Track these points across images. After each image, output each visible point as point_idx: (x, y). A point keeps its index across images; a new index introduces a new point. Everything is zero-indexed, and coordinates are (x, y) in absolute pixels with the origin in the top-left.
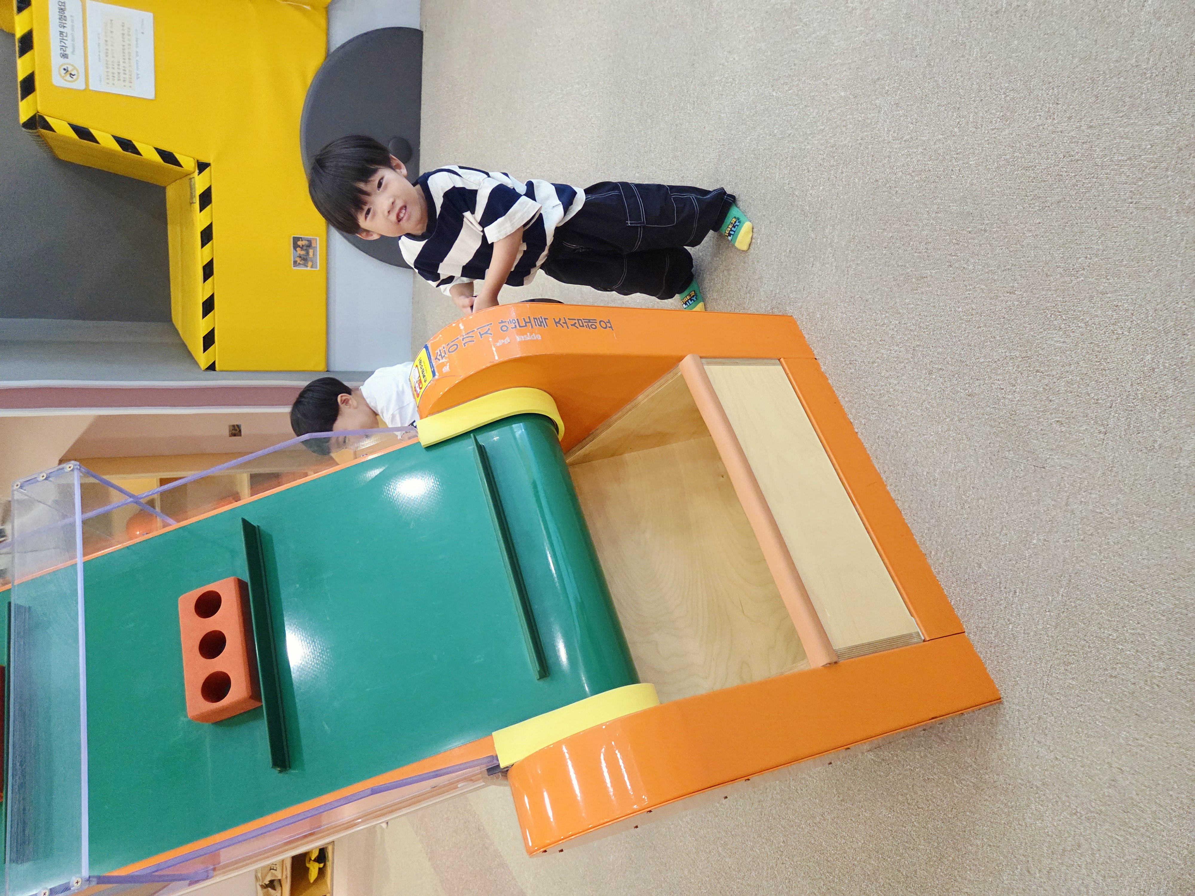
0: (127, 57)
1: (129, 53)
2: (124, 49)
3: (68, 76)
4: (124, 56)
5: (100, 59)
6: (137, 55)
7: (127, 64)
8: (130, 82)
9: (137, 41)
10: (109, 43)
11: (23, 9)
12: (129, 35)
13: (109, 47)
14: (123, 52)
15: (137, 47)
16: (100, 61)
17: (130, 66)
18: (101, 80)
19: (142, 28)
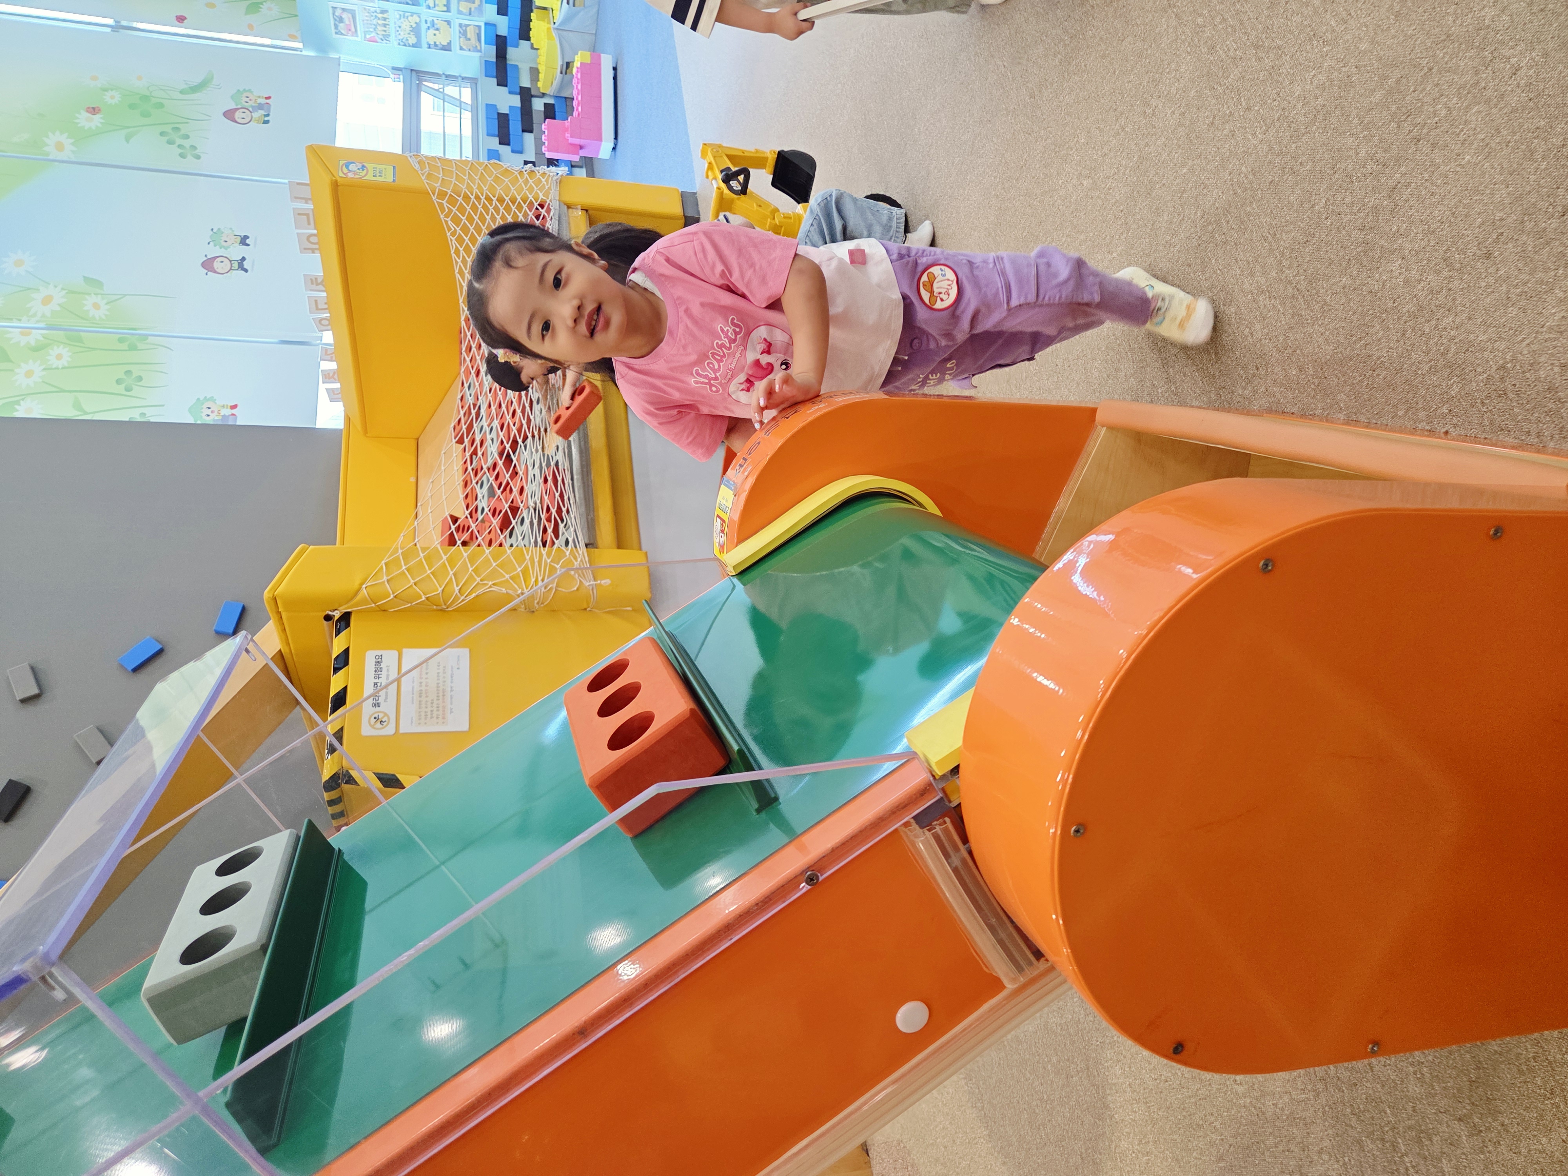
0: (441, 694)
1: (444, 692)
2: (438, 687)
3: (379, 723)
4: (438, 693)
5: (413, 700)
6: (452, 690)
7: (441, 701)
8: (444, 718)
9: (452, 677)
10: (424, 684)
11: (341, 669)
12: (444, 673)
13: (423, 688)
14: (438, 690)
15: (452, 682)
16: (413, 703)
17: (444, 702)
18: (412, 722)
19: (458, 664)
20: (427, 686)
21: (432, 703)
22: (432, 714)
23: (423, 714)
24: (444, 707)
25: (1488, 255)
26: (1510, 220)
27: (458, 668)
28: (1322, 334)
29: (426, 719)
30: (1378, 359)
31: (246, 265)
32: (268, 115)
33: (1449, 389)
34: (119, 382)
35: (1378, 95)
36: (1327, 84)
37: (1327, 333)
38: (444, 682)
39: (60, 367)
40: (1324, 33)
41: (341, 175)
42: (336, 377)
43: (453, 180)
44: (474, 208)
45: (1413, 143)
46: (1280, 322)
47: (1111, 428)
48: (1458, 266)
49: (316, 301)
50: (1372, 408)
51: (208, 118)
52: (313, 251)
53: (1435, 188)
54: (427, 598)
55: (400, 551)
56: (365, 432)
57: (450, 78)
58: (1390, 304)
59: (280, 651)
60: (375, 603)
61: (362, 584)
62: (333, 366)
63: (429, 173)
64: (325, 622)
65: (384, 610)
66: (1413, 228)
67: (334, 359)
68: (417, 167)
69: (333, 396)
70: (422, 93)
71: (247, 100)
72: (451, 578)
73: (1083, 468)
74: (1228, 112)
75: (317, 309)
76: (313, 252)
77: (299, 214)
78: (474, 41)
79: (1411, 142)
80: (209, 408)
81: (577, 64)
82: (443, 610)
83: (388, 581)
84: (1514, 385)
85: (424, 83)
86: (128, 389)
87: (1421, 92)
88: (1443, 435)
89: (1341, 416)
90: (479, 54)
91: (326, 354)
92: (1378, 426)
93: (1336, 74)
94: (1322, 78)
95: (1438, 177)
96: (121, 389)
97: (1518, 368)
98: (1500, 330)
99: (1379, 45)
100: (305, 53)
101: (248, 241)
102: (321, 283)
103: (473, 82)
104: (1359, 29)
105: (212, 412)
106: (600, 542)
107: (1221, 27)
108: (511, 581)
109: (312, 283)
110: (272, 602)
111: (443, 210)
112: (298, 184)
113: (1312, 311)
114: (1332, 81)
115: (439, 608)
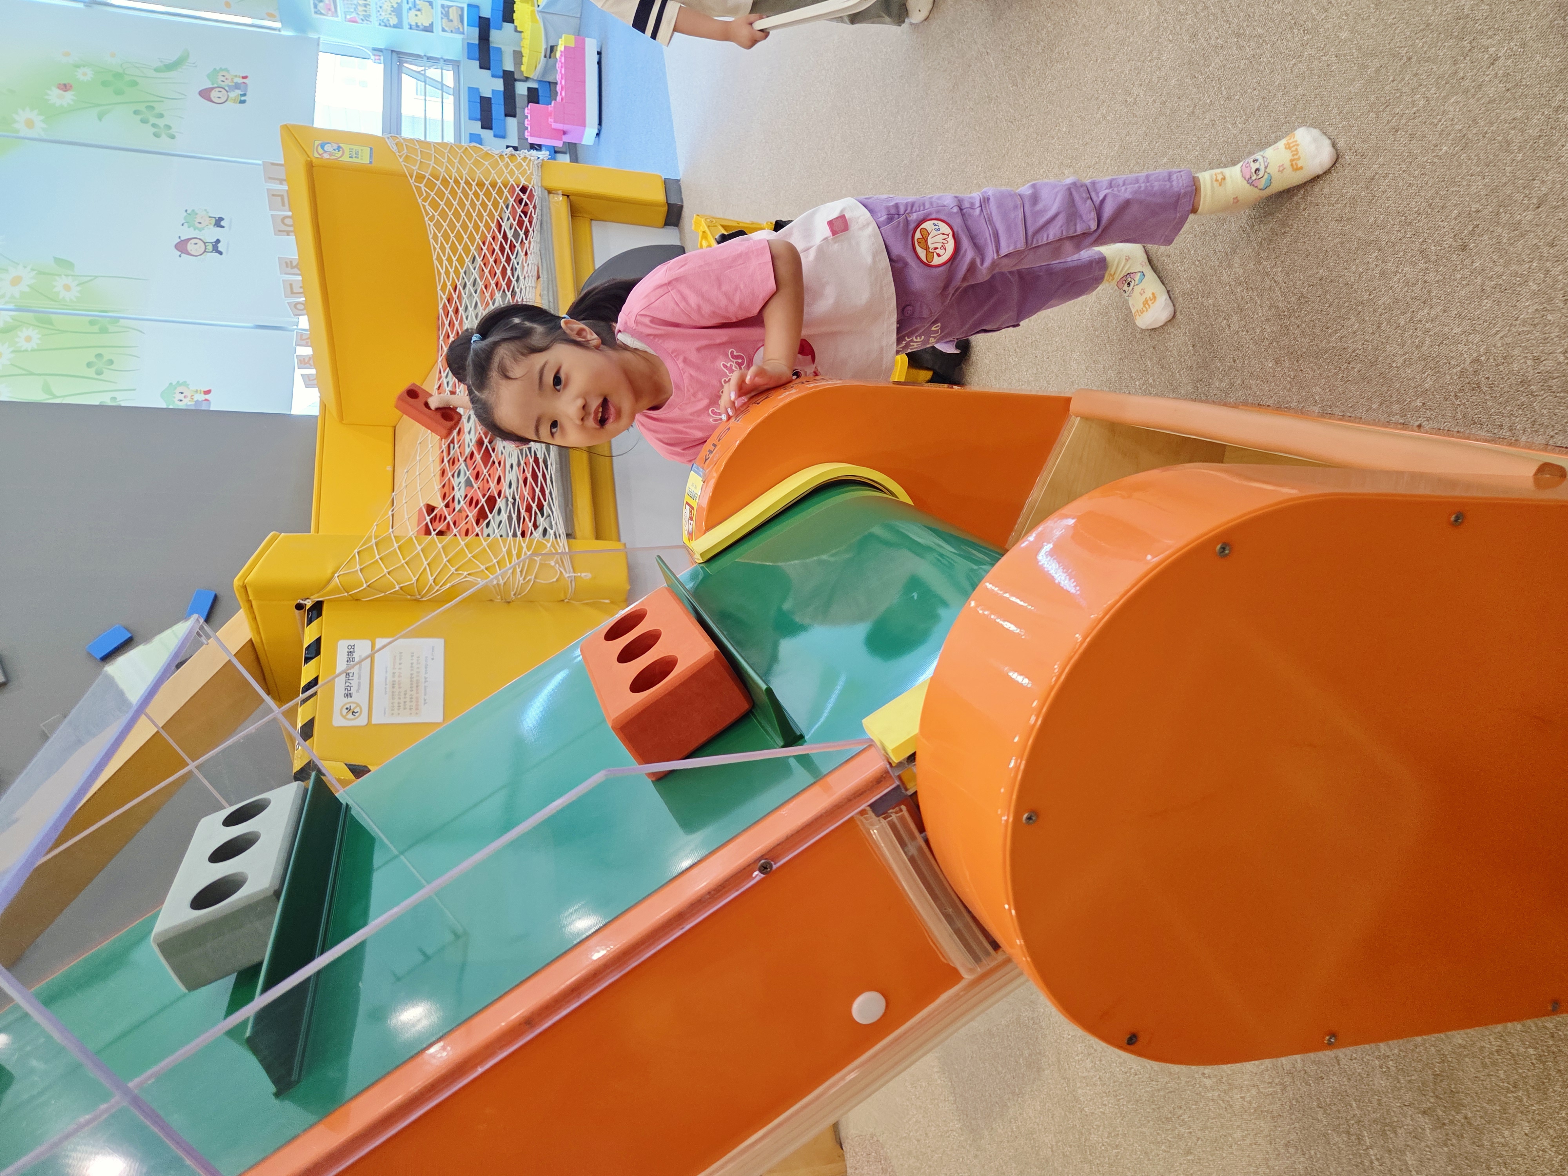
0: (415, 685)
1: (417, 681)
2: (411, 678)
3: (351, 714)
4: (412, 684)
5: (386, 691)
7: (414, 692)
8: (417, 709)
9: (426, 668)
10: (397, 675)
11: (312, 658)
12: (418, 663)
13: (397, 679)
14: (411, 681)
15: (426, 673)
16: (386, 694)
17: (417, 693)
18: (385, 713)
19: (433, 654)
20: (400, 676)
21: (405, 694)
22: (405, 705)
23: (396, 705)
24: (417, 698)
25: (1464, 248)
26: (1486, 212)
27: (433, 659)
28: (1298, 326)
29: (399, 710)
30: (1353, 352)
31: (221, 247)
32: (244, 95)
33: (1423, 382)
34: (89, 365)
35: (1358, 85)
36: (1307, 73)
37: (1304, 325)
38: (418, 672)
39: (29, 350)
40: (1305, 22)
41: (316, 155)
42: (311, 362)
43: (432, 163)
44: (453, 193)
45: (1392, 133)
46: (1258, 314)
47: (1086, 418)
48: (1434, 258)
49: (291, 285)
50: (1346, 401)
51: (183, 97)
52: (288, 233)
53: (1412, 179)
54: (401, 588)
55: (374, 541)
56: (341, 418)
57: (432, 60)
58: (1366, 297)
59: (251, 640)
60: (348, 593)
61: (334, 573)
62: (308, 351)
63: (407, 156)
64: (297, 612)
65: (357, 600)
66: (1390, 219)
67: (309, 344)
68: (395, 149)
69: (308, 382)
70: (403, 75)
71: (223, 79)
72: (425, 568)
73: (1057, 459)
74: (1208, 101)
75: (292, 293)
76: (288, 235)
77: (273, 195)
78: (456, 22)
79: (1389, 132)
80: (182, 393)
81: (561, 48)
82: (417, 600)
83: (361, 570)
84: (1488, 378)
85: (405, 65)
86: (99, 373)
87: (1400, 82)
88: (1416, 429)
89: (1316, 409)
90: (460, 37)
91: (302, 339)
92: (1352, 419)
93: (1316, 62)
94: (1303, 67)
95: (1415, 168)
96: (91, 372)
97: (1492, 361)
98: (1474, 322)
99: (1359, 34)
100: (283, 33)
101: (222, 223)
102: (297, 267)
103: (455, 65)
104: (1339, 17)
105: (185, 397)
106: (578, 534)
107: (1202, 14)
108: (486, 571)
109: (287, 266)
110: (242, 590)
111: (421, 195)
112: (273, 164)
113: (1289, 303)
114: (1312, 70)
115: (413, 598)
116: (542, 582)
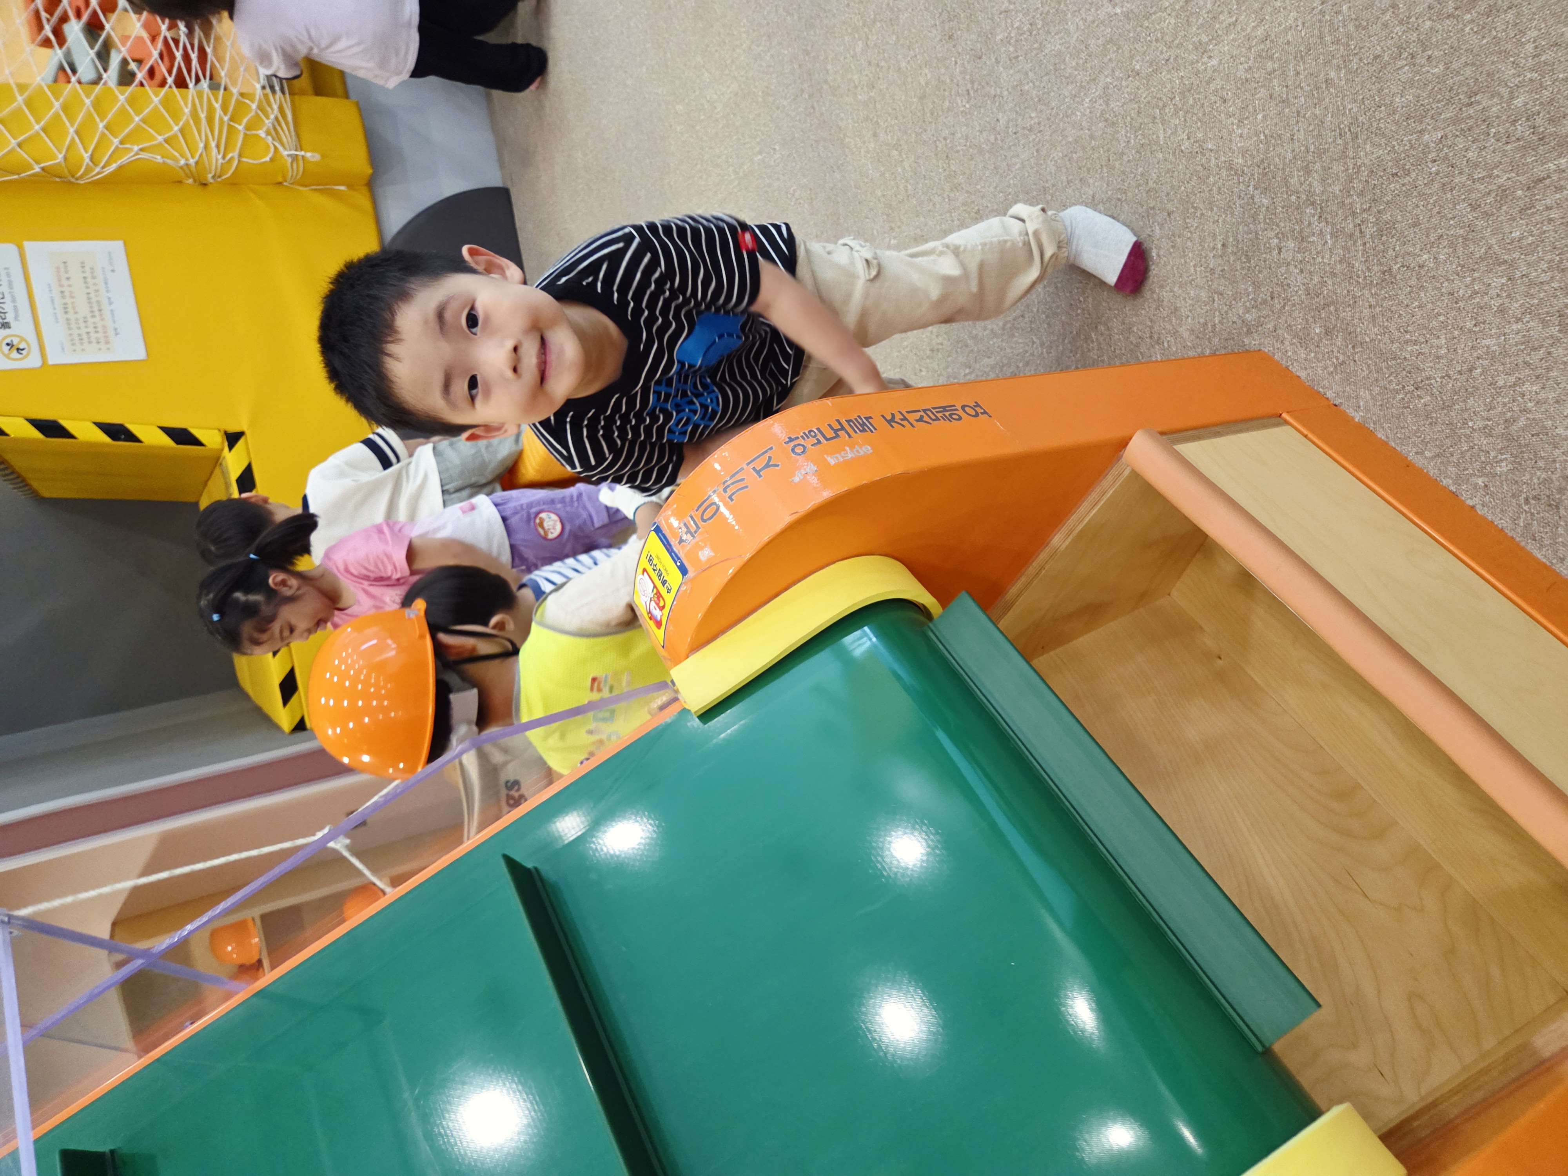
0: (96, 308)
1: (98, 302)
2: (89, 298)
3: (15, 351)
4: (91, 307)
5: (56, 319)
6: (110, 303)
7: (97, 319)
9: (106, 283)
10: (67, 294)
12: (93, 277)
13: (68, 301)
14: (90, 303)
15: (108, 291)
16: (58, 323)
17: (102, 320)
18: (63, 349)
19: (111, 264)
20: (72, 297)
21: (86, 322)
22: (89, 338)
23: (76, 338)
24: (104, 327)
27: (113, 271)
29: (82, 344)
38: (97, 290)
72: (73, 140)
82: (71, 184)
108: (166, 145)
115: (65, 180)
116: (251, 161)
